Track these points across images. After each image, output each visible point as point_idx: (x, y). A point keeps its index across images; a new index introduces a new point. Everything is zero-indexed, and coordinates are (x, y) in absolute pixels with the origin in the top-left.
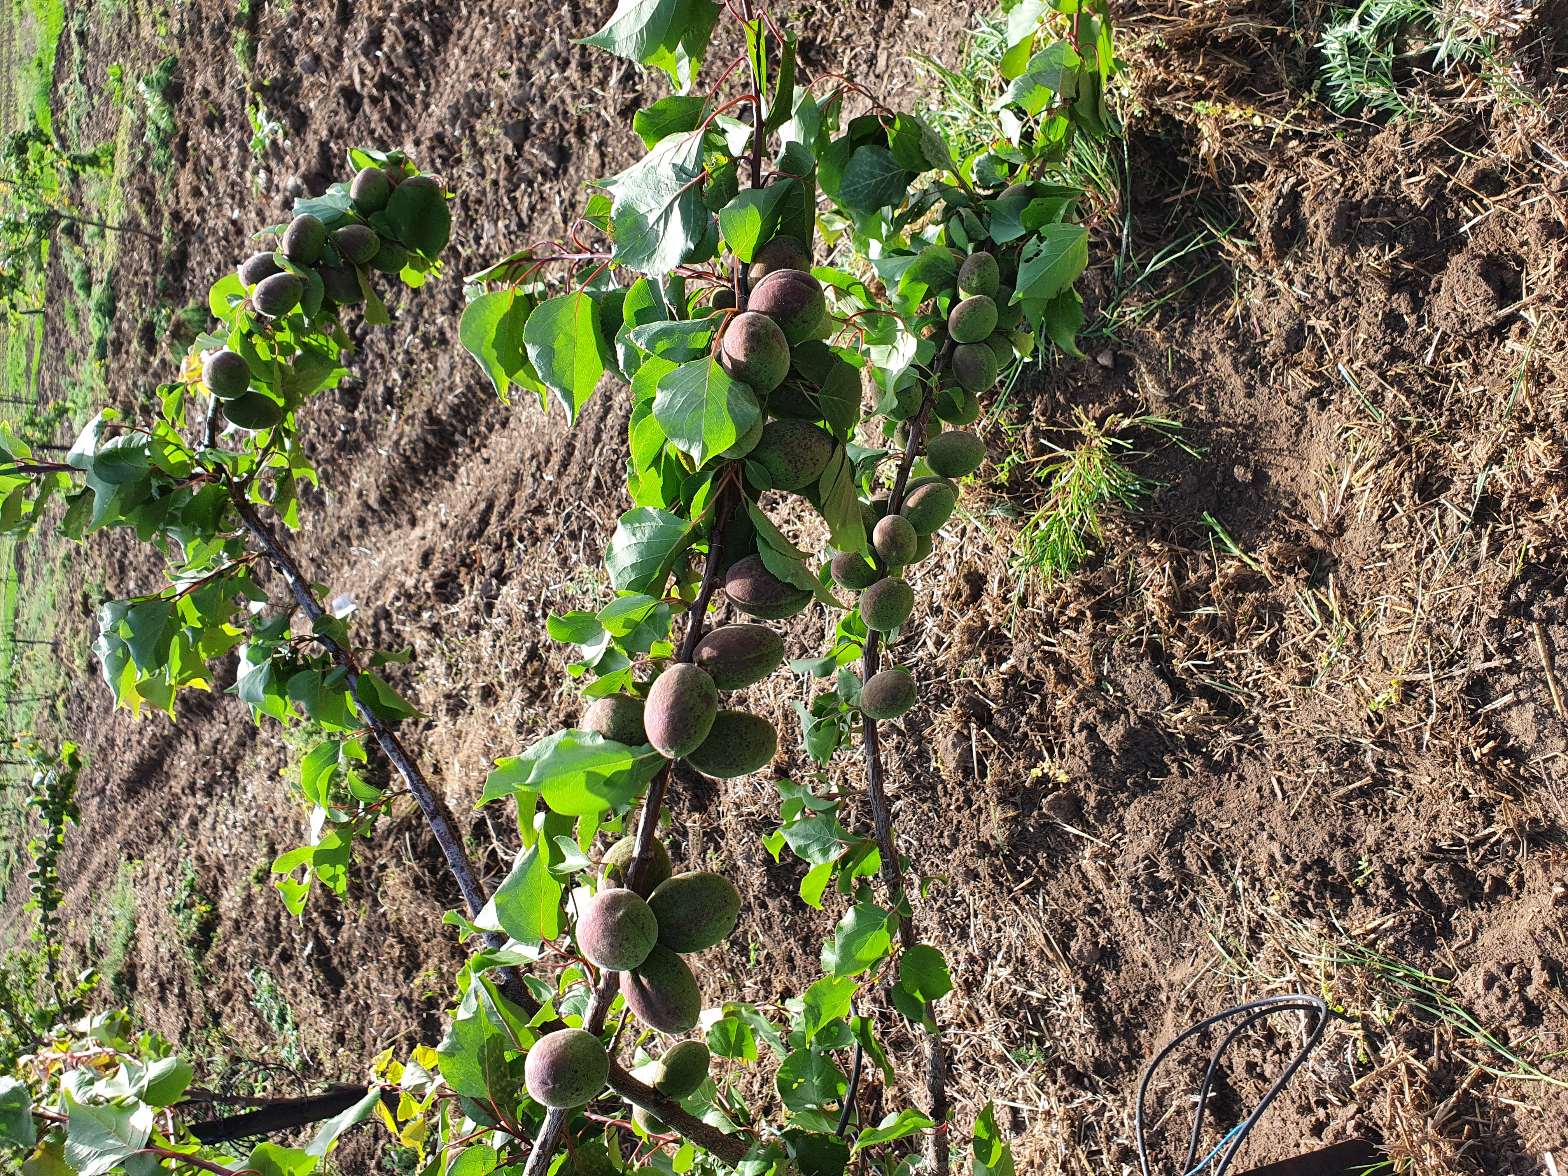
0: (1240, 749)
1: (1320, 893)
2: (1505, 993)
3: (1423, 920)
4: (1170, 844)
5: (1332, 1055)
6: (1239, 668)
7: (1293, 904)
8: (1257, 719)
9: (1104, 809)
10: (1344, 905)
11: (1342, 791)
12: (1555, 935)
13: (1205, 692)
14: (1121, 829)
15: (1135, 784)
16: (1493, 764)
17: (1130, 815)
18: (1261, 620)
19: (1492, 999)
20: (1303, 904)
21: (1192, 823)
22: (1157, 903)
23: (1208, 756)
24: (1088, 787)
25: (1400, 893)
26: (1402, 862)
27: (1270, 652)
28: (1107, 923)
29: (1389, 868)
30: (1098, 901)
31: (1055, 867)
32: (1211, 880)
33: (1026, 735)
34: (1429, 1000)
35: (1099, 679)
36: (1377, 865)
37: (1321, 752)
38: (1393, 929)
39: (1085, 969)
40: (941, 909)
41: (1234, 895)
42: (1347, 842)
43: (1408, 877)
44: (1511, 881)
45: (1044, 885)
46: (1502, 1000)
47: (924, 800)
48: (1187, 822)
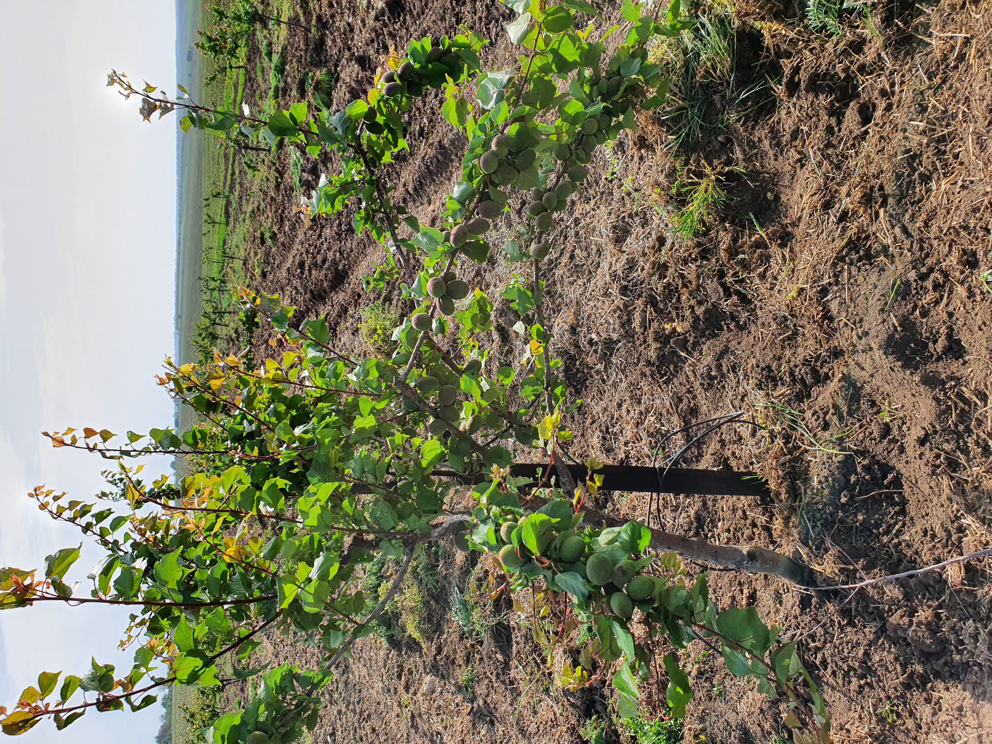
0: (749, 319)
1: (766, 380)
2: (818, 417)
3: (801, 390)
4: (718, 360)
5: (757, 444)
6: (751, 283)
7: (757, 385)
8: (755, 306)
9: (695, 344)
10: (775, 386)
11: (781, 337)
12: (838, 394)
13: (738, 293)
14: (701, 354)
15: (709, 334)
16: (823, 322)
17: (705, 347)
18: (762, 262)
19: (813, 420)
20: (761, 385)
21: (728, 351)
22: (710, 386)
23: (738, 322)
24: (690, 335)
25: (794, 380)
26: (796, 366)
27: (762, 276)
28: (695, 397)
29: (791, 369)
30: (692, 387)
31: (677, 372)
32: (731, 375)
33: (670, 312)
34: (795, 422)
35: (698, 286)
36: (787, 368)
37: (775, 320)
38: (789, 394)
39: (684, 418)
40: (631, 391)
41: (738, 382)
42: (780, 358)
43: (797, 373)
44: (830, 374)
45: (672, 380)
46: (816, 420)
47: (629, 342)
48: (725, 351)
